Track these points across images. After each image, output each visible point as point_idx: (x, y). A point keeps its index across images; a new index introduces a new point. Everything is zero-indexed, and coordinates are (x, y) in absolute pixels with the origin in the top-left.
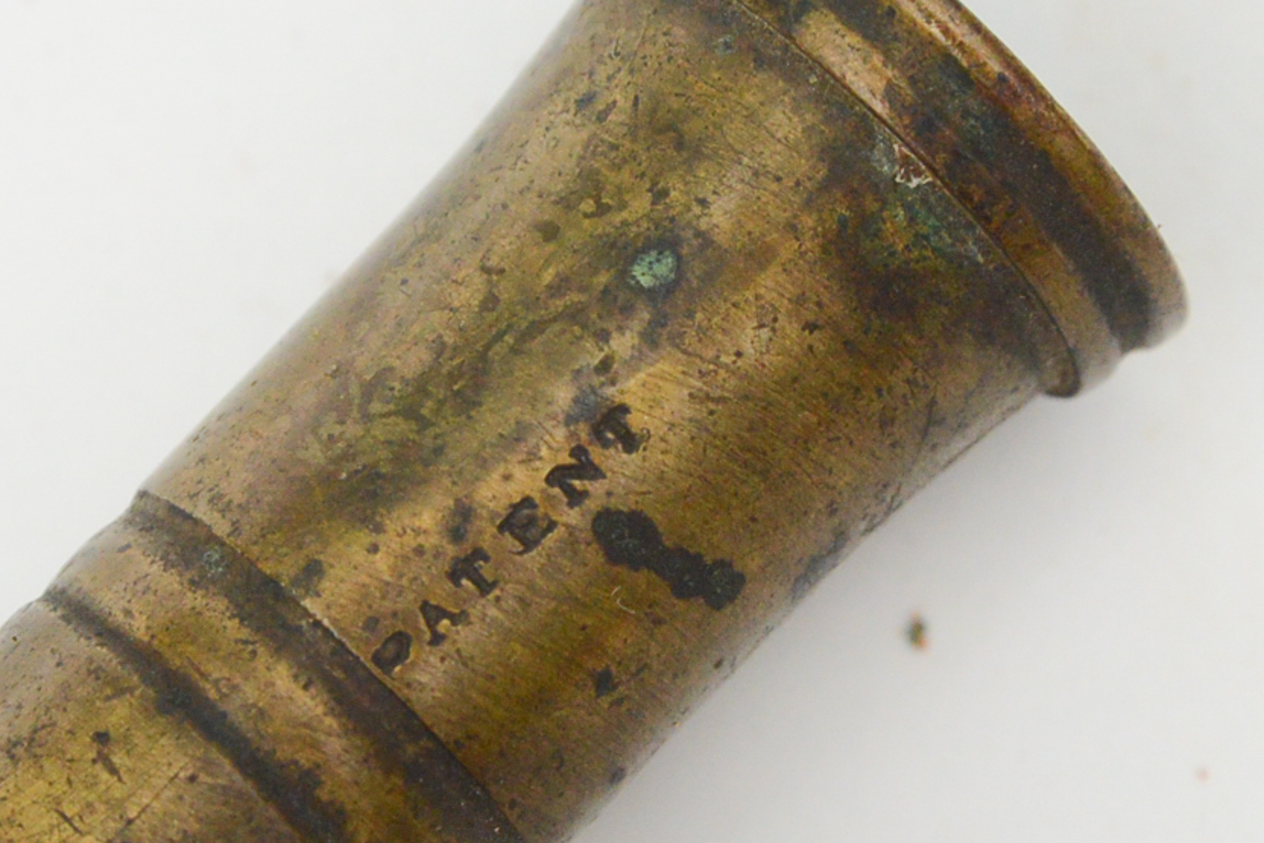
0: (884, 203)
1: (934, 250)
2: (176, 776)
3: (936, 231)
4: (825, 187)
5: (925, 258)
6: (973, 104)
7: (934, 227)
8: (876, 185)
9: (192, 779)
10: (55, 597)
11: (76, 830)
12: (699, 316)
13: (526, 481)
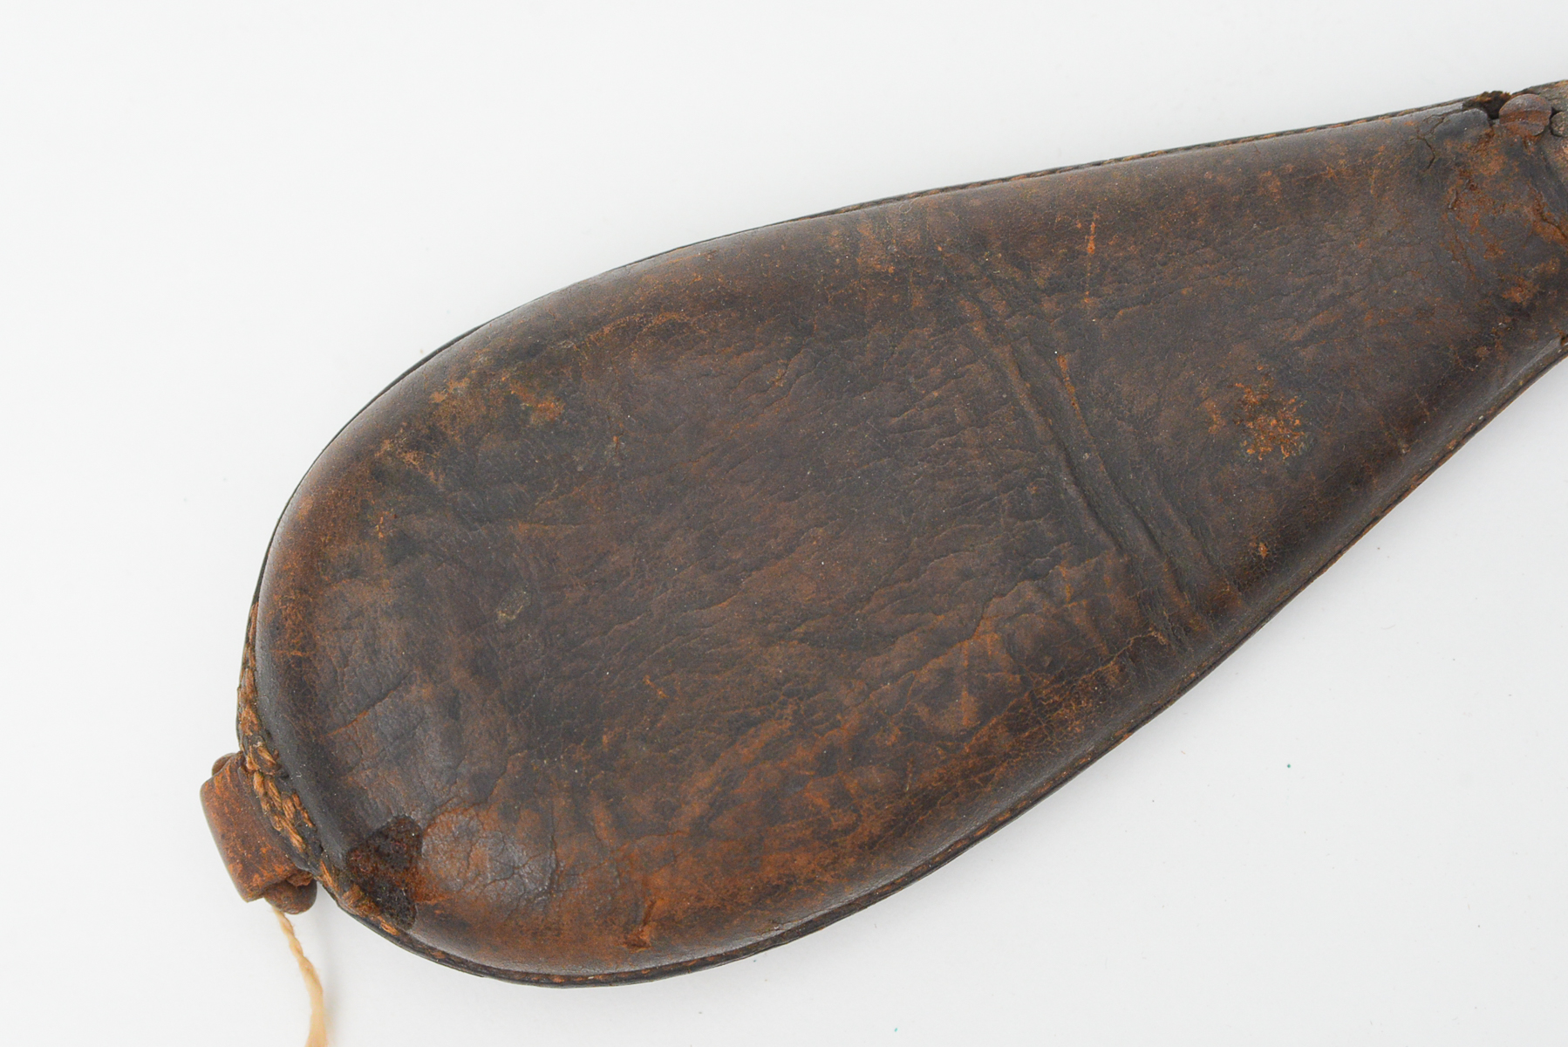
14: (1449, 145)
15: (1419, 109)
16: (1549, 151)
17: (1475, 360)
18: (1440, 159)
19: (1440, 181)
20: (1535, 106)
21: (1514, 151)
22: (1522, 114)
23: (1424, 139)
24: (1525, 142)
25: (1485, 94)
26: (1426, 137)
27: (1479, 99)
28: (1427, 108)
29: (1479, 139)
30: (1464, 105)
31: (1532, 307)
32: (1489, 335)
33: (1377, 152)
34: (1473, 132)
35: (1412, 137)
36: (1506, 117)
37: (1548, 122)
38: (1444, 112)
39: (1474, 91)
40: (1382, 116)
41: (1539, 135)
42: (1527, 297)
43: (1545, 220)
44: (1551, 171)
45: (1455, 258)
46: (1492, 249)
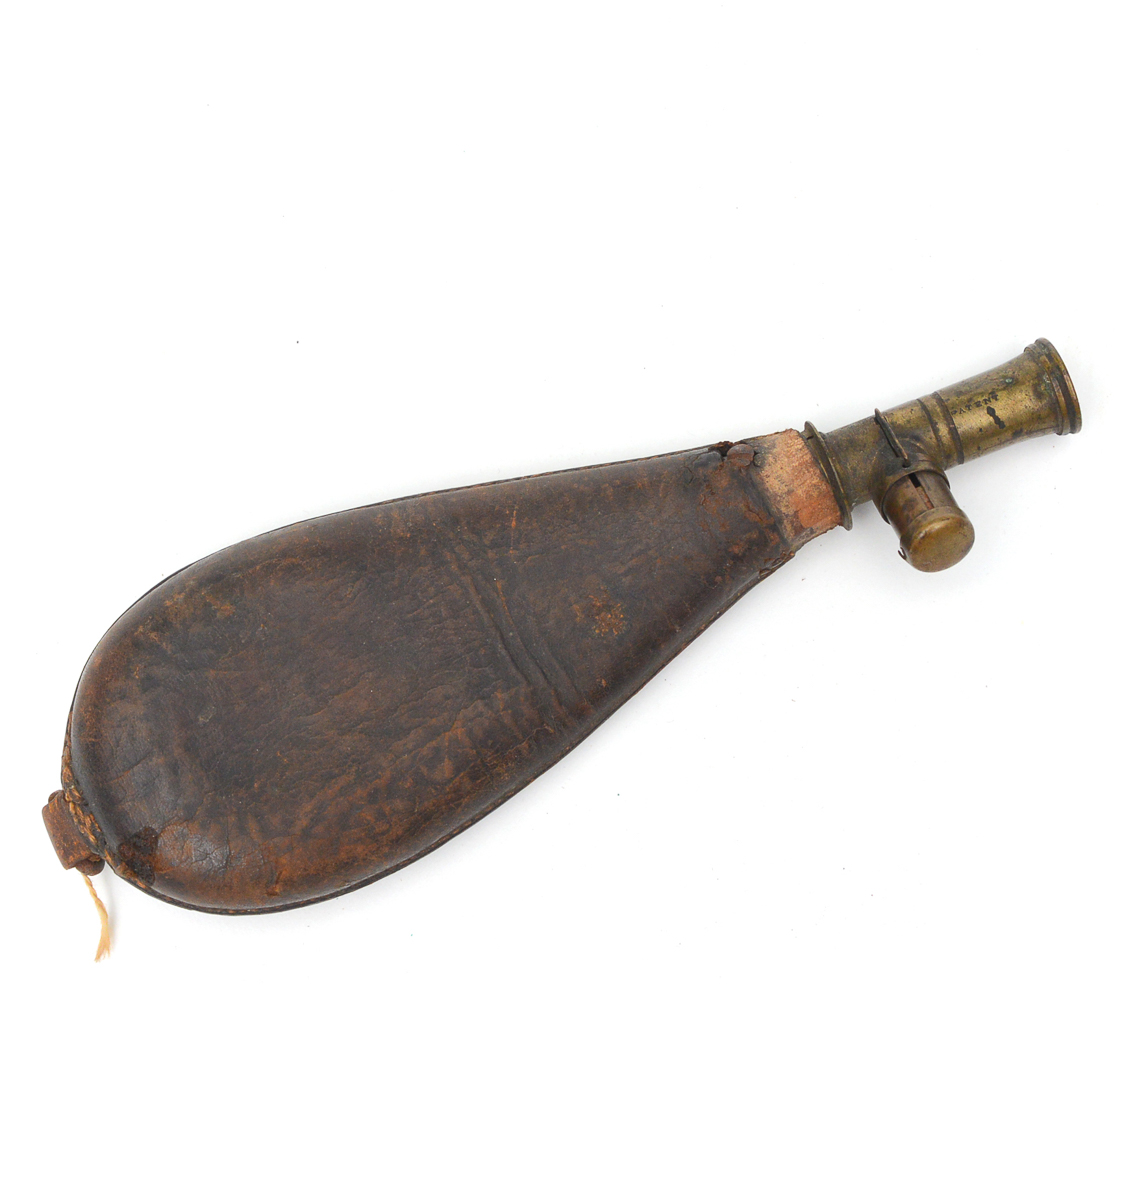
0: (1042, 383)
1: (1047, 392)
2: (918, 415)
3: (1048, 389)
4: (1035, 378)
5: (1045, 392)
6: (1059, 374)
8: (1042, 380)
9: (920, 417)
12: (1012, 388)
13: (980, 399)
14: (701, 471)
16: (753, 474)
17: (714, 583)
18: (696, 479)
19: (695, 490)
20: (744, 451)
21: (734, 475)
22: (738, 455)
23: (688, 467)
24: (740, 470)
25: (720, 443)
27: (716, 446)
29: (716, 468)
30: (709, 449)
31: (744, 555)
32: (721, 570)
33: (663, 474)
34: (713, 464)
35: (682, 466)
36: (730, 457)
37: (751, 459)
39: (714, 441)
40: (666, 454)
41: (747, 466)
42: (741, 551)
43: (750, 511)
44: (754, 485)
45: (703, 530)
46: (723, 525)
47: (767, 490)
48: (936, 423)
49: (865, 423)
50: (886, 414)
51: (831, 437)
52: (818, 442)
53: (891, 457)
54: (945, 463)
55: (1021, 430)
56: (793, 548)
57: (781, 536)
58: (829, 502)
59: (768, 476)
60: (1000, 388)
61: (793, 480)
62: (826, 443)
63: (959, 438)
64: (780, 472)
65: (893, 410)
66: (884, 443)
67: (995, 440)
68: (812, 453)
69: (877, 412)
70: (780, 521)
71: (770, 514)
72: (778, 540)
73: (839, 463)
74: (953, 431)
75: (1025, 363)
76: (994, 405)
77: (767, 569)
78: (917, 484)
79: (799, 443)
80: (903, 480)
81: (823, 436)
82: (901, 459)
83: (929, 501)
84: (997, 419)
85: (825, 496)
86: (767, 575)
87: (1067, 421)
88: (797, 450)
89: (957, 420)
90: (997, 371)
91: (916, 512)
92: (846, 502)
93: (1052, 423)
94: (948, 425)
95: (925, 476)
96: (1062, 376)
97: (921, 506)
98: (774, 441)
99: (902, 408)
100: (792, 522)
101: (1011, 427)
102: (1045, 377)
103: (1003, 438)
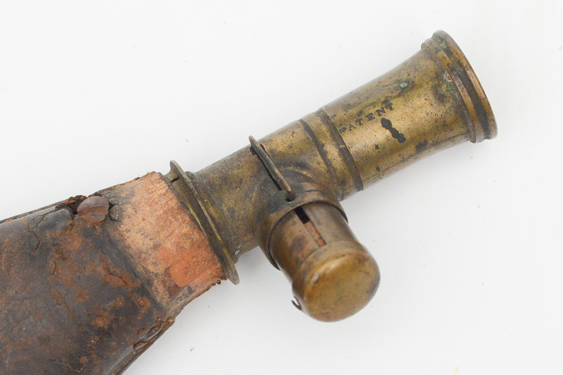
0: (443, 83)
1: (450, 93)
2: (302, 139)
3: (451, 90)
4: (435, 78)
5: (448, 94)
6: (461, 70)
7: (451, 89)
8: (443, 80)
9: (305, 140)
10: (301, 121)
11: (284, 143)
12: (408, 93)
13: (373, 110)
14: (48, 234)
15: (31, 213)
16: (110, 230)
17: (81, 365)
18: (43, 244)
19: (44, 257)
20: (98, 204)
21: (88, 233)
22: (91, 209)
23: (32, 232)
24: (94, 227)
25: (71, 198)
26: (34, 230)
27: (67, 202)
28: (36, 211)
29: (66, 228)
30: (56, 207)
31: (110, 328)
32: (86, 349)
33: (4, 243)
34: (61, 224)
35: (25, 231)
36: (82, 212)
37: (107, 213)
38: (44, 213)
39: (64, 196)
40: (7, 219)
41: (102, 221)
42: (107, 323)
43: (112, 274)
44: (112, 243)
45: (58, 304)
46: (80, 295)
47: (129, 247)
48: (323, 145)
49: (240, 154)
50: (264, 141)
51: (200, 176)
52: (185, 184)
53: (273, 191)
54: (341, 192)
55: (426, 142)
56: (170, 313)
57: (153, 301)
58: (205, 253)
59: (128, 231)
60: (394, 94)
61: (158, 232)
62: (194, 183)
63: (352, 160)
64: (142, 224)
65: (272, 135)
66: (264, 176)
67: (396, 157)
68: (178, 196)
69: (252, 140)
70: (149, 282)
71: (136, 275)
72: (149, 304)
73: (213, 204)
74: (345, 152)
75: (422, 63)
76: (389, 115)
77: (142, 342)
78: (305, 219)
79: (162, 187)
80: (288, 216)
81: (191, 176)
82: (285, 192)
83: (321, 238)
84: (395, 133)
85: (199, 247)
86: (144, 349)
87: (478, 125)
88: (160, 195)
89: (348, 138)
90: (389, 76)
91: (305, 252)
92: (225, 251)
93: (462, 130)
94: (338, 145)
95: (314, 208)
96: (465, 72)
97: (311, 244)
98: (132, 188)
99: (282, 132)
100: (164, 282)
101: (412, 139)
102: (446, 76)
103: (405, 153)
